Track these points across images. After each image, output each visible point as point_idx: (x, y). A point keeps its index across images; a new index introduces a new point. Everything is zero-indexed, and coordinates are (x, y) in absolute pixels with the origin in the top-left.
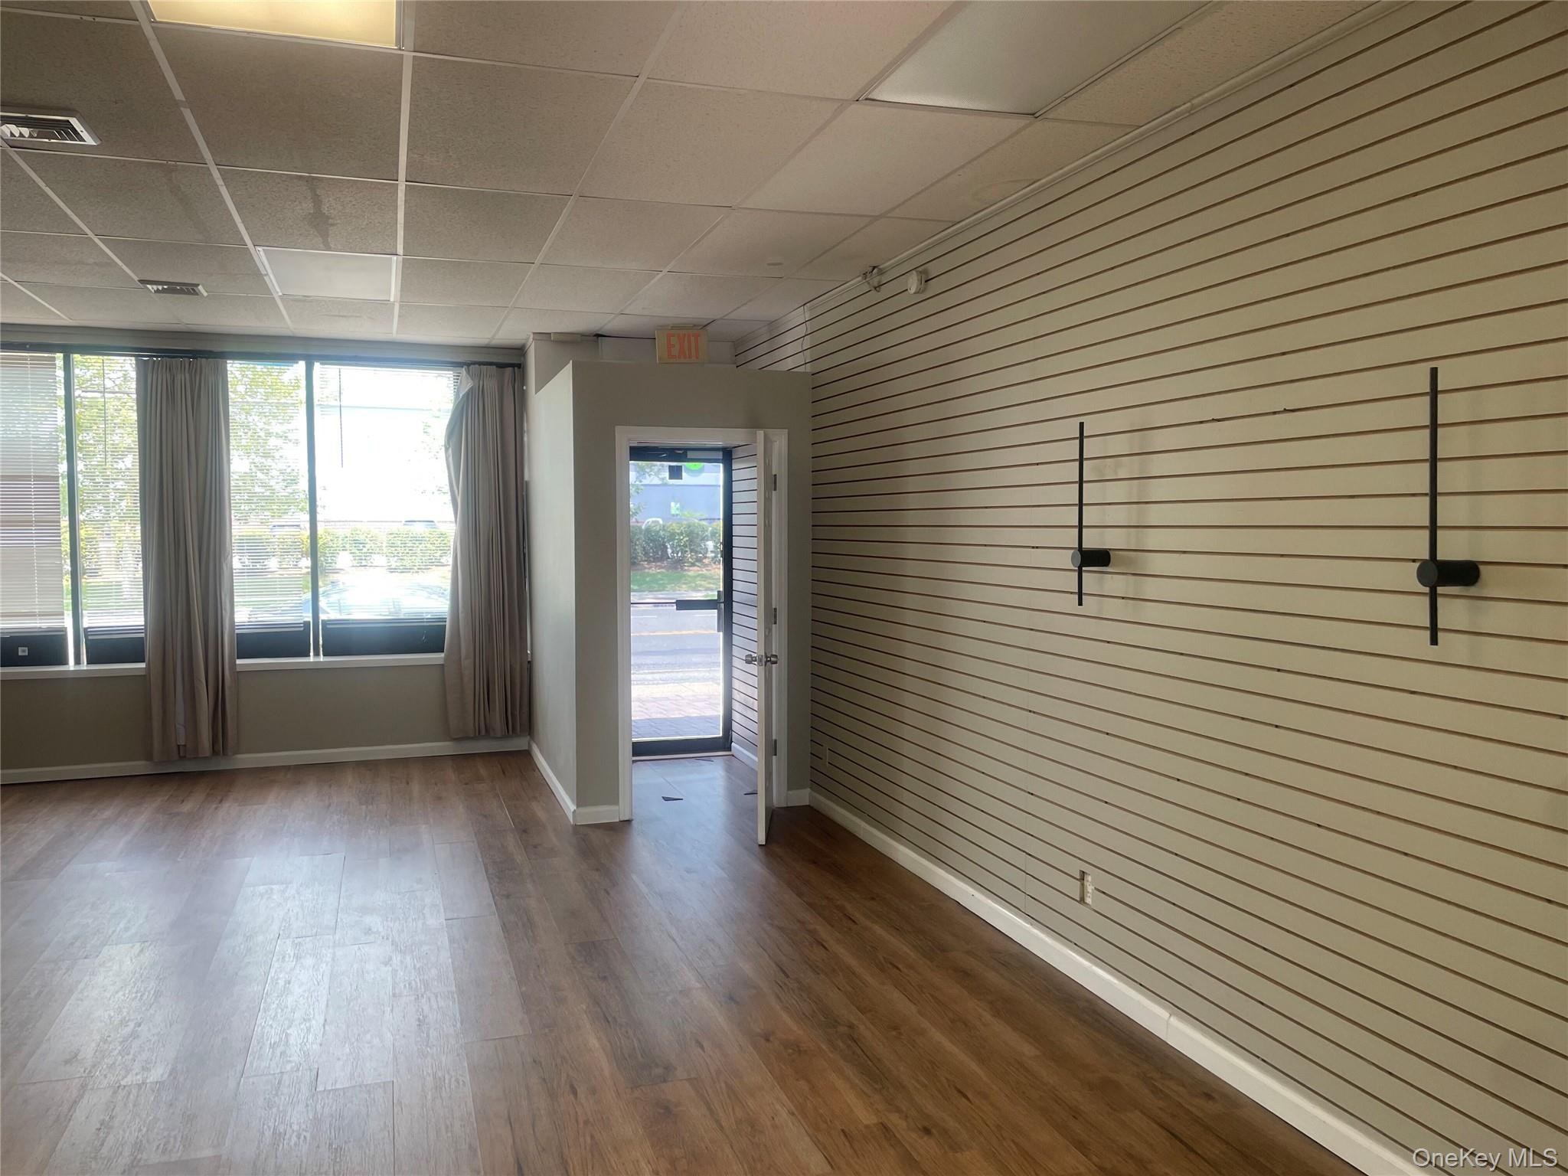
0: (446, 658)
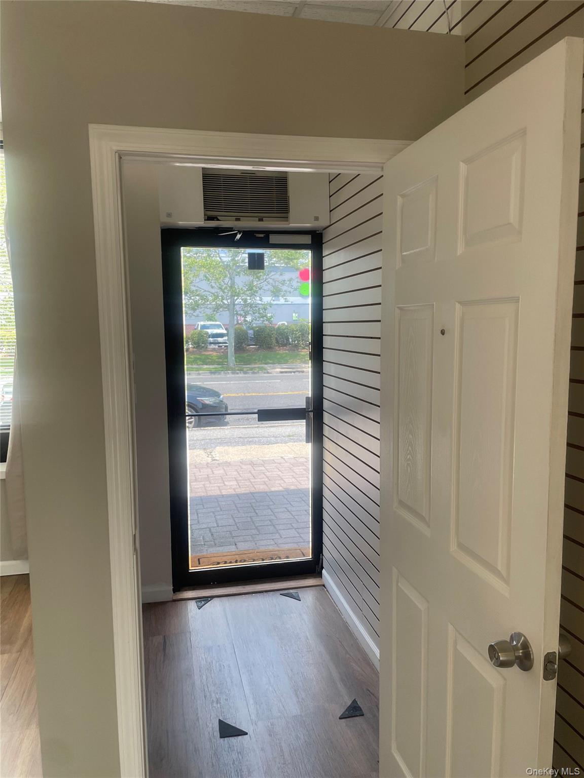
0: (8, 473)
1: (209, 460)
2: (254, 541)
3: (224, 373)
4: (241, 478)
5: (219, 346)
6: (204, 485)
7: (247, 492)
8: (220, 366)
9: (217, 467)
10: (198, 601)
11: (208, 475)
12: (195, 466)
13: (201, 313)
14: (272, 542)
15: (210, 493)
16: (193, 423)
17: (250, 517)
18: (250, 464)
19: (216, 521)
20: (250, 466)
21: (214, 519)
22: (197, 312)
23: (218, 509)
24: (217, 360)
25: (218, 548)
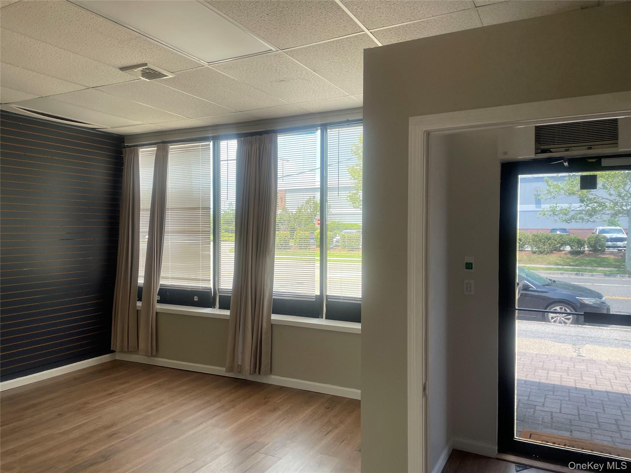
1: (575, 354)
2: (591, 434)
3: (620, 276)
4: (601, 377)
5: (619, 250)
6: (561, 375)
7: (603, 390)
8: (617, 269)
9: (580, 363)
10: (517, 465)
11: (568, 368)
12: (559, 357)
13: (597, 218)
14: (609, 439)
15: (564, 384)
16: (571, 320)
17: (596, 412)
18: (616, 366)
19: (561, 408)
20: (616, 368)
21: (559, 406)
22: (594, 218)
23: (567, 398)
24: (614, 263)
25: (553, 431)
